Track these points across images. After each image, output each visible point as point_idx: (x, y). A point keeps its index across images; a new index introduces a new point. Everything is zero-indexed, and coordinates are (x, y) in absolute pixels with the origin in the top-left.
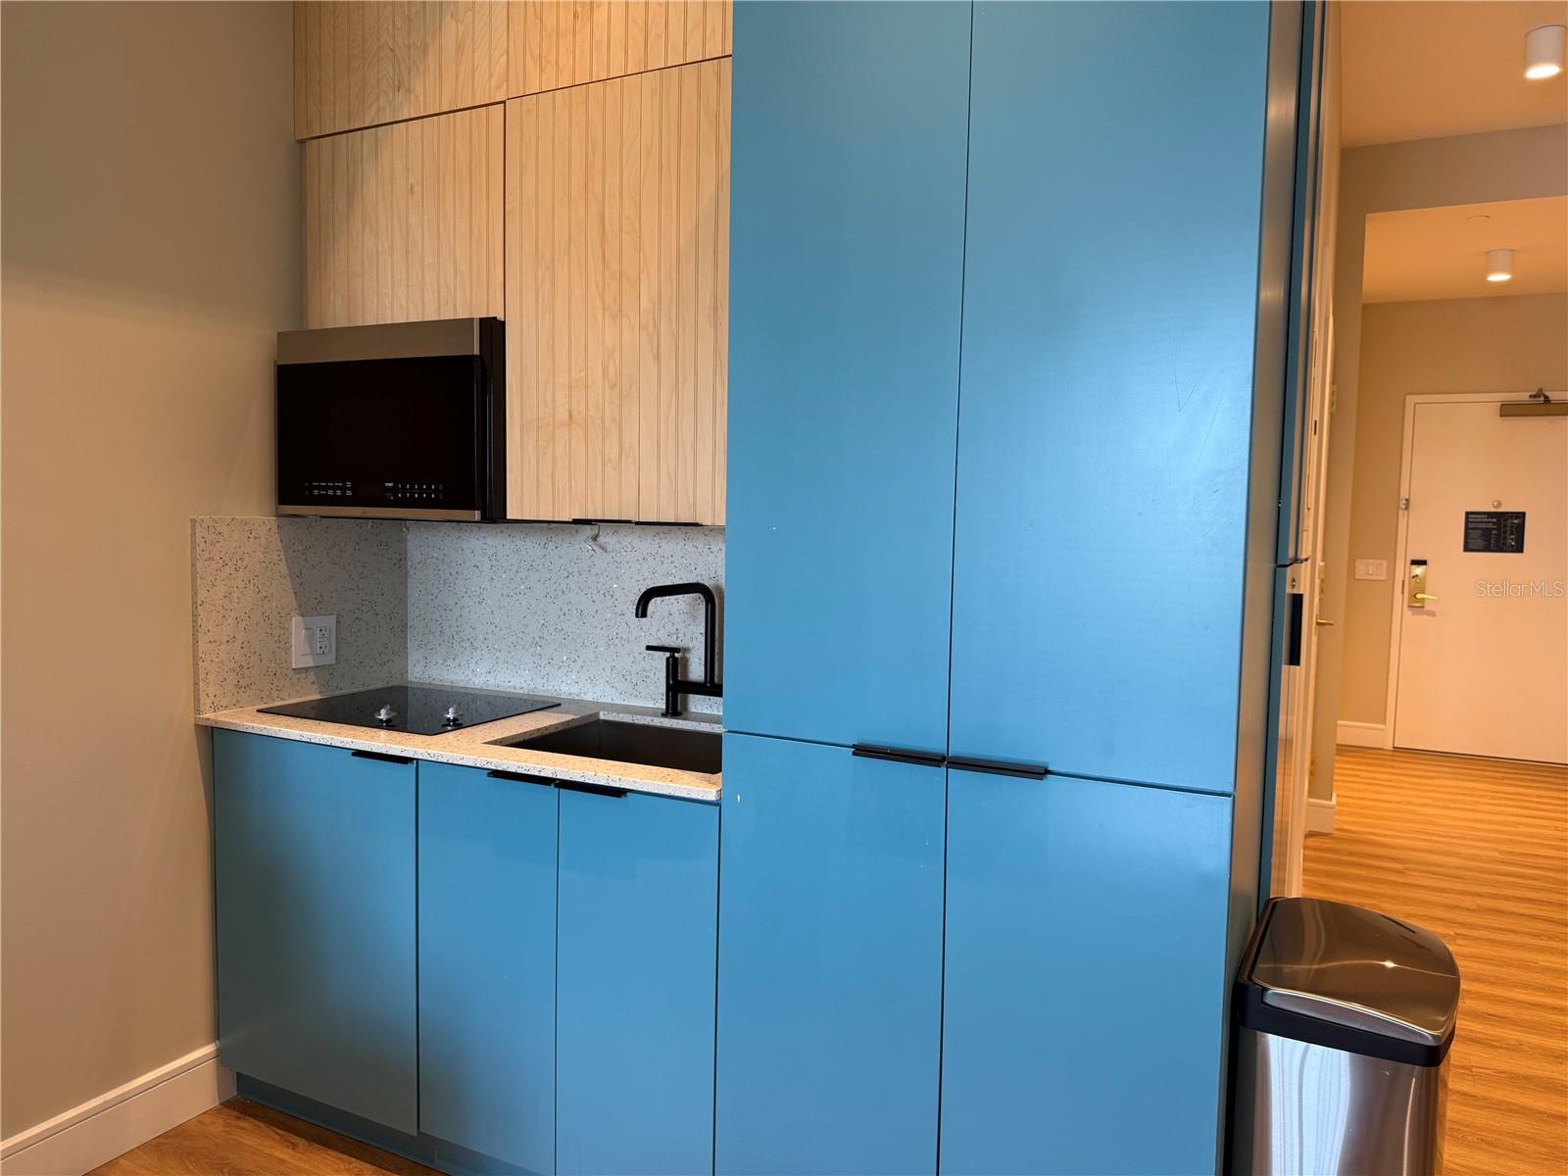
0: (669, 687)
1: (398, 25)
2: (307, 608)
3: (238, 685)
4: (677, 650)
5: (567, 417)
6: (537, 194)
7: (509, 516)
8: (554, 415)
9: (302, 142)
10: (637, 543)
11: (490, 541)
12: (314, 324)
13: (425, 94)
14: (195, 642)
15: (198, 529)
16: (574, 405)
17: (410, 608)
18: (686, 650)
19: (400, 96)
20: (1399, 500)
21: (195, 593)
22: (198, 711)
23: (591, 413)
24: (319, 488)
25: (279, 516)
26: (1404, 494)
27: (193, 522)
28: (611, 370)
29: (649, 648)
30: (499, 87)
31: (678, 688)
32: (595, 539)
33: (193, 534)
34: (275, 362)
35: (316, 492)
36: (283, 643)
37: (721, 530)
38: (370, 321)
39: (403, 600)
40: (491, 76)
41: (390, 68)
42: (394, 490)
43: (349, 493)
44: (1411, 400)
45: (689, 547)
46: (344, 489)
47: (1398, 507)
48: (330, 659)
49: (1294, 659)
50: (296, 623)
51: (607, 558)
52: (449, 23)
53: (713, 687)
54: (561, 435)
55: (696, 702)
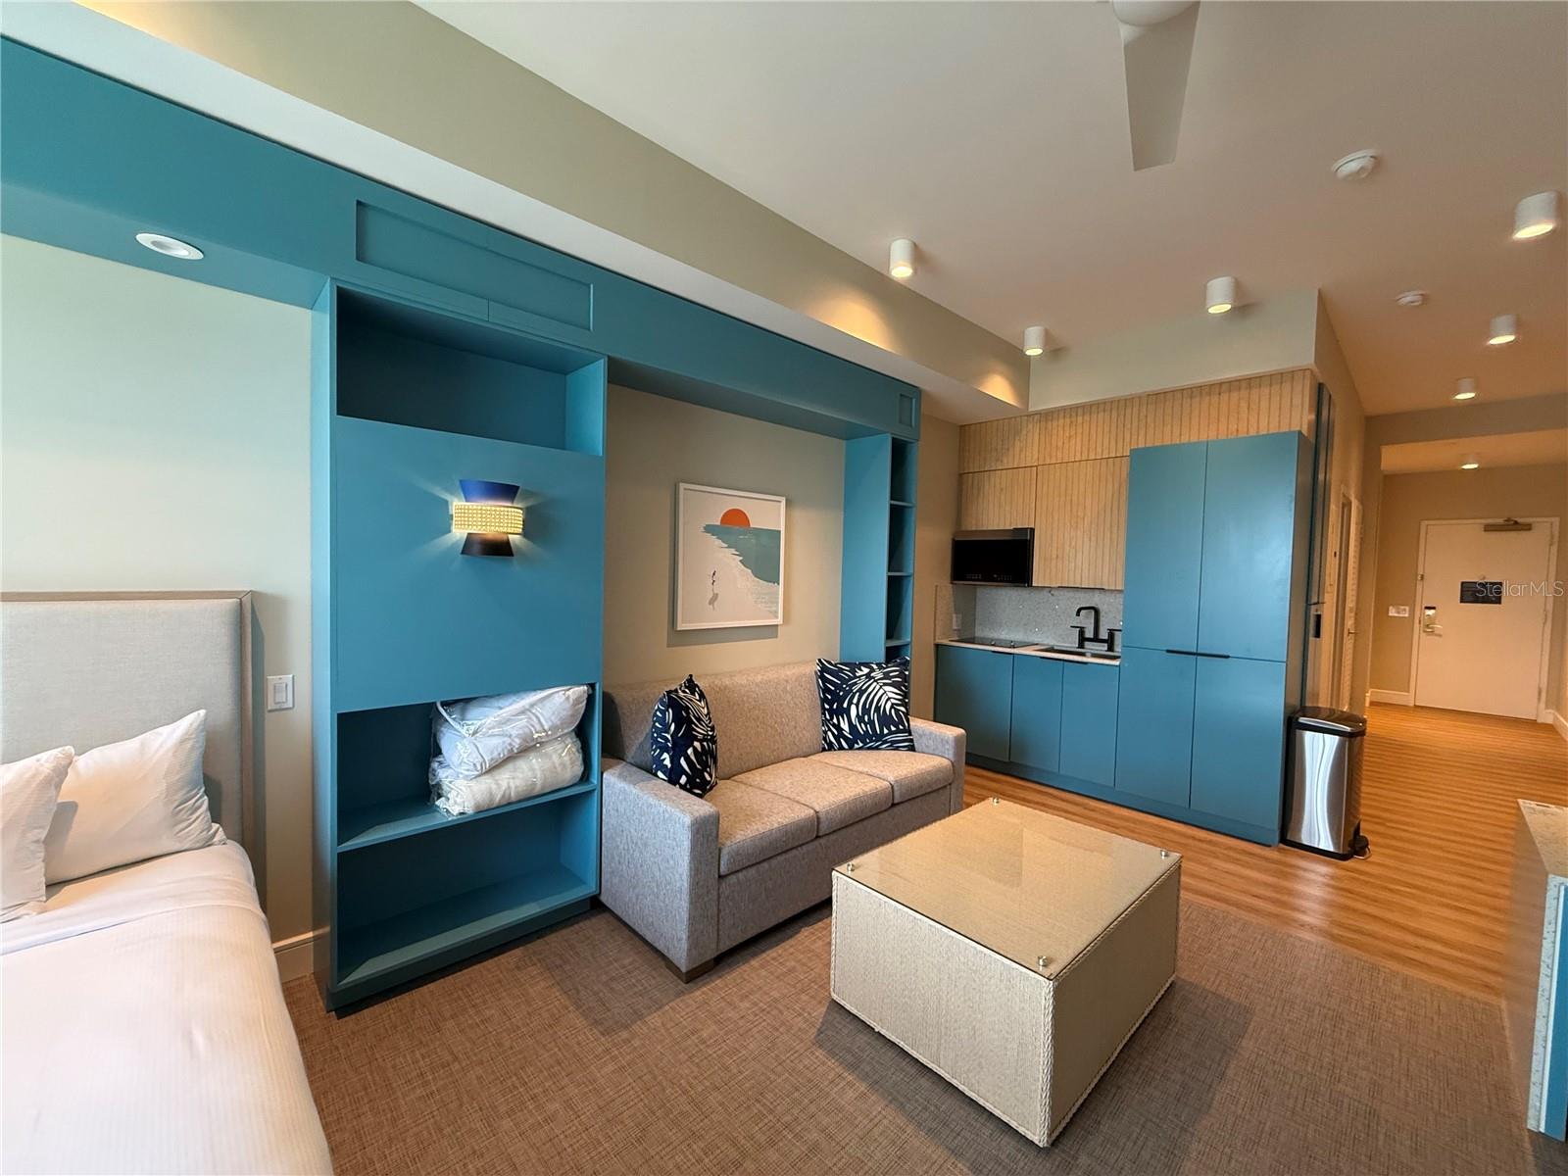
0: (1079, 637)
1: (999, 442)
2: (957, 612)
3: (942, 633)
4: (1082, 628)
5: (1056, 556)
7: (1034, 585)
8: (1051, 556)
9: (961, 474)
10: (1066, 594)
12: (963, 528)
13: (1007, 462)
14: (935, 620)
15: (937, 588)
16: (1059, 553)
17: (977, 612)
18: (1086, 629)
19: (999, 463)
20: (1417, 575)
21: (936, 606)
22: (935, 640)
23: (1065, 555)
24: (967, 576)
25: (952, 583)
26: (1420, 572)
27: (937, 586)
28: (1073, 544)
29: (1073, 628)
30: (1035, 462)
31: (1082, 640)
32: (1050, 592)
33: (936, 590)
34: (953, 540)
36: (952, 621)
37: (1120, 591)
38: (985, 528)
39: (975, 609)
40: (1032, 458)
42: (997, 577)
43: (979, 577)
44: (1424, 524)
45: (1086, 595)
47: (1416, 580)
48: (960, 630)
49: (1318, 634)
50: (954, 615)
51: (1053, 598)
52: (1017, 444)
53: (1096, 639)
54: (1054, 562)
55: (1087, 644)
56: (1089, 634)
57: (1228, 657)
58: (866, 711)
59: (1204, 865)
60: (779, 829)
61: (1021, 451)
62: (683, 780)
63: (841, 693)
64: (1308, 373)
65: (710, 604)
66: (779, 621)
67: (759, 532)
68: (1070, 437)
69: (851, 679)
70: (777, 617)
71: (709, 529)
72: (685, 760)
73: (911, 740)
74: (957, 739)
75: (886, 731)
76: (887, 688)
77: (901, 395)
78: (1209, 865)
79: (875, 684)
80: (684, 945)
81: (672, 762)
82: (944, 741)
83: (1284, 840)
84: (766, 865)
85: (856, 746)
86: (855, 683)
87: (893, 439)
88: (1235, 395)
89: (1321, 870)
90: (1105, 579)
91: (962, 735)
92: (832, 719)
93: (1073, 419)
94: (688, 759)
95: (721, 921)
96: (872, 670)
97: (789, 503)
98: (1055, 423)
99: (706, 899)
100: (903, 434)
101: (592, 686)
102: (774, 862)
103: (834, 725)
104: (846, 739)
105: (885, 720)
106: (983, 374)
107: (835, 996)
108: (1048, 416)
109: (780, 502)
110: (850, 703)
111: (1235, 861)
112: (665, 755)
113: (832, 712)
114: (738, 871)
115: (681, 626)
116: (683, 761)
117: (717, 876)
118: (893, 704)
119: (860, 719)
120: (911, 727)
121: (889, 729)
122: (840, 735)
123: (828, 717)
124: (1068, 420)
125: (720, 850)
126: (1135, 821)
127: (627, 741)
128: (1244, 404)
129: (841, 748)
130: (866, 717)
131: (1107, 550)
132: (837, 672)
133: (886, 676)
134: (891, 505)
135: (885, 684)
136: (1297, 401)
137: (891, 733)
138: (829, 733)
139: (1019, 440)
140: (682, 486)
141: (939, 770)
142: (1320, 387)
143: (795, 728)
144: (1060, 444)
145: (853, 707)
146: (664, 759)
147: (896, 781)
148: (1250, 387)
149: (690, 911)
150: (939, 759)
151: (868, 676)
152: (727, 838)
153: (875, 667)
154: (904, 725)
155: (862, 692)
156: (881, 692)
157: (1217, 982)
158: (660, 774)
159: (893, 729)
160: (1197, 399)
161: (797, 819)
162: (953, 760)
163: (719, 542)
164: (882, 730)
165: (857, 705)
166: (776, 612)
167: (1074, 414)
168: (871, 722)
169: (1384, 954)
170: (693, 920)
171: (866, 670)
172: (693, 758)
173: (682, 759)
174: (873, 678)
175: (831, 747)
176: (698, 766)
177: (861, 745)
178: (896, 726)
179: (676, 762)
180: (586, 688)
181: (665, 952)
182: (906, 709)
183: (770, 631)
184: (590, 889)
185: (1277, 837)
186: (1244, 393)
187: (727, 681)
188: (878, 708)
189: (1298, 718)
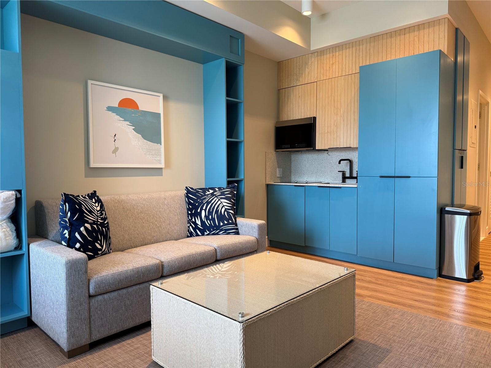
0: (342, 178)
1: (297, 70)
2: (279, 167)
3: (270, 178)
4: (344, 171)
5: (327, 132)
6: (322, 96)
7: (316, 149)
8: (325, 132)
9: (279, 90)
10: (336, 153)
11: (307, 155)
12: (281, 120)
13: (302, 81)
14: (266, 171)
15: (266, 153)
16: (328, 130)
17: (292, 168)
18: (346, 172)
19: (298, 82)
21: (266, 163)
22: (266, 182)
23: (332, 130)
24: (284, 146)
25: (275, 151)
27: (266, 152)
28: (335, 124)
29: (339, 171)
30: (316, 79)
31: (344, 179)
32: (328, 153)
33: (266, 154)
35: (283, 147)
36: (276, 172)
38: (291, 119)
39: (290, 167)
40: (314, 77)
41: (296, 77)
42: (297, 146)
43: (289, 147)
45: (346, 153)
46: (288, 146)
48: (281, 176)
49: (462, 168)
50: (277, 169)
51: (330, 157)
52: (307, 69)
53: (351, 177)
54: (326, 135)
55: (347, 181)
56: (348, 175)
57: (409, 177)
58: (210, 213)
59: (394, 288)
60: (133, 270)
61: (309, 73)
62: (78, 245)
63: (197, 204)
64: (446, 20)
65: (113, 153)
66: (162, 166)
67: (145, 113)
68: (333, 64)
69: (203, 196)
70: (160, 163)
71: (110, 109)
72: (78, 234)
73: (237, 229)
74: (260, 226)
75: (221, 224)
76: (222, 200)
77: (230, 36)
78: (397, 289)
79: (216, 198)
80: (65, 335)
81: (69, 235)
82: (253, 227)
83: (440, 275)
84: (124, 291)
85: (206, 234)
86: (205, 198)
87: (226, 61)
88: (412, 35)
89: (462, 289)
90: (352, 142)
91: (263, 224)
92: (192, 219)
93: (334, 54)
94: (81, 234)
95: (92, 322)
96: (215, 191)
97: (165, 98)
98: (325, 56)
99: (79, 308)
100: (234, 59)
101: (20, 191)
102: (130, 289)
103: (193, 222)
104: (199, 229)
105: (221, 218)
106: (279, 25)
107: (154, 358)
108: (321, 52)
109: (159, 96)
110: (201, 209)
111: (411, 286)
112: (66, 231)
113: (192, 215)
114: (104, 294)
115: (92, 165)
116: (77, 235)
117: (87, 295)
118: (226, 209)
119: (207, 217)
120: (237, 222)
121: (223, 223)
122: (196, 228)
123: (190, 218)
124: (331, 55)
125: (89, 280)
126: (365, 271)
127: (50, 228)
128: (416, 39)
129: (197, 235)
130: (210, 217)
131: (352, 126)
132: (196, 193)
133: (223, 194)
134: (227, 101)
135: (222, 198)
136: (442, 36)
137: (224, 224)
138: (191, 227)
139: (308, 68)
140: (90, 82)
141: (248, 242)
142: (457, 30)
143: (169, 224)
144: (328, 68)
145: (203, 212)
146: (65, 234)
147: (218, 247)
148: (419, 30)
149: (68, 315)
150: (250, 237)
151: (212, 194)
152: (95, 274)
153: (217, 189)
154: (232, 220)
155: (208, 203)
156: (219, 202)
157: (377, 340)
158: (63, 243)
159: (226, 222)
160: (395, 38)
161: (146, 265)
162: (257, 237)
163: (118, 117)
164: (219, 223)
165: (205, 210)
166: (160, 160)
167: (334, 51)
168: (213, 219)
169: (472, 321)
170: (70, 322)
171: (211, 191)
172: (84, 233)
173: (77, 233)
174: (215, 195)
175: (191, 235)
176: (89, 239)
177: (208, 232)
178: (228, 221)
179: (72, 235)
180: (14, 192)
181: (58, 342)
182: (234, 212)
183: (157, 171)
184: (25, 313)
185: (435, 273)
186: (416, 33)
187: (123, 197)
188: (217, 211)
189: (445, 208)
